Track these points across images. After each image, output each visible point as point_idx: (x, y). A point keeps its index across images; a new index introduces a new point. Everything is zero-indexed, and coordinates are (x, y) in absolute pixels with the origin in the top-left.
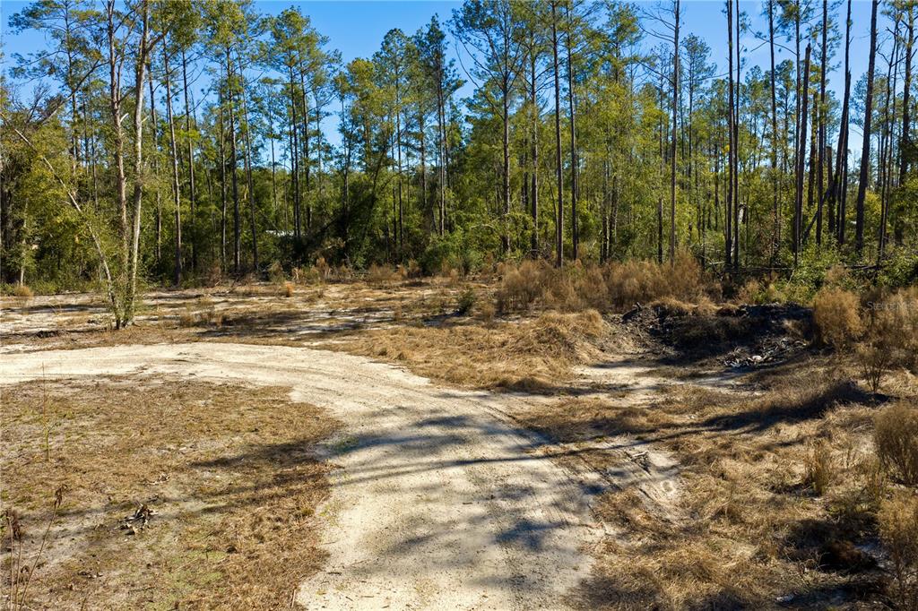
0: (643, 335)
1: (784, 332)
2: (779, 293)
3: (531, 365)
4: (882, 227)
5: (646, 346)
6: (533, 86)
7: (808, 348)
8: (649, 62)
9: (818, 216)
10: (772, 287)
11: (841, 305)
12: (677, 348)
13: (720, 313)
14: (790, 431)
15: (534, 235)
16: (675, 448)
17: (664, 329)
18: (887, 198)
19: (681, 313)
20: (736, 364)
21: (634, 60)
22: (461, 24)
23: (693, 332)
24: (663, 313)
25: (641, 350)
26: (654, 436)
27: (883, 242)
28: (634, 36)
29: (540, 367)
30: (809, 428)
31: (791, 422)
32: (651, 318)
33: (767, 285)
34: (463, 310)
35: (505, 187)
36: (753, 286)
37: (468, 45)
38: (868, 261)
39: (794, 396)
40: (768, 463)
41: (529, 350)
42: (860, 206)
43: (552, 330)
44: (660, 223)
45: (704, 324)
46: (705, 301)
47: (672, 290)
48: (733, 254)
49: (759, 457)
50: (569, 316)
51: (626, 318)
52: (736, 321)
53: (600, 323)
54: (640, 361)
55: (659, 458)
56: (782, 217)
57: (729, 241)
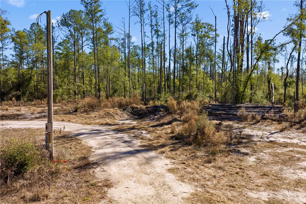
0: (129, 114)
1: (161, 111)
2: (158, 103)
3: (105, 120)
4: (179, 88)
5: (129, 116)
6: (82, 45)
7: (167, 114)
8: (116, 40)
9: (165, 85)
10: (156, 102)
11: (173, 103)
12: (137, 116)
13: (146, 108)
14: (167, 127)
15: (84, 91)
16: (146, 130)
17: (134, 112)
18: (180, 80)
19: (137, 108)
20: (152, 118)
21: (112, 39)
22: (60, 24)
23: (141, 112)
24: (133, 108)
25: (129, 117)
26: (141, 129)
27: (179, 91)
28: (112, 32)
29: (108, 120)
30: (170, 126)
31: (166, 125)
32: (130, 109)
33: (155, 102)
34: (76, 111)
35: (75, 76)
36: (151, 102)
37: (62, 31)
38: (176, 96)
39: (166, 121)
40: (164, 131)
41: (104, 117)
42: (174, 83)
43: (108, 113)
44: (125, 87)
45: (143, 110)
46: (141, 105)
47: (134, 103)
48: (144, 95)
49: (162, 130)
50: (111, 109)
51: (124, 110)
52: (150, 109)
53: (118, 111)
54: (130, 119)
55: (144, 132)
56: (156, 85)
57: (143, 91)
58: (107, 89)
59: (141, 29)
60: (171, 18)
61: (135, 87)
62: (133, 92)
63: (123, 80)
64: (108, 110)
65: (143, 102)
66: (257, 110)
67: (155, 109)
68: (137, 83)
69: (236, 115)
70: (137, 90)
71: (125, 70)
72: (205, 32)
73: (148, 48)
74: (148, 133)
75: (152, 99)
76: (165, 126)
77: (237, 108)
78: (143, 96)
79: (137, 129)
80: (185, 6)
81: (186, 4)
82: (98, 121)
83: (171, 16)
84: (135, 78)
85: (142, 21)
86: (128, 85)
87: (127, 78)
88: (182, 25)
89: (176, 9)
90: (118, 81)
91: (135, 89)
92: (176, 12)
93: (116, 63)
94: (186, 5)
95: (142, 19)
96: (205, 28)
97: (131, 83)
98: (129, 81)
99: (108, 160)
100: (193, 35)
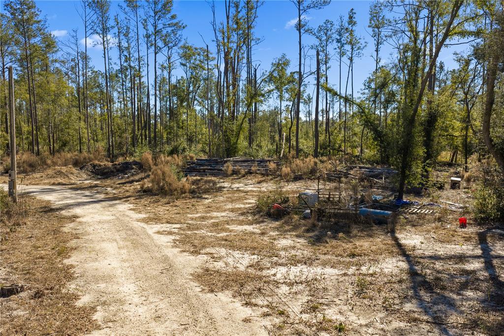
0: (89, 173)
1: (133, 168)
2: (130, 159)
3: (57, 180)
5: (90, 176)
8: (63, 62)
9: (141, 135)
10: (127, 158)
11: (148, 158)
12: (101, 176)
13: (112, 165)
16: (112, 187)
17: (96, 170)
19: (100, 166)
20: (120, 177)
21: (56, 61)
23: (106, 171)
24: (94, 166)
26: (105, 187)
27: (161, 144)
28: (54, 49)
29: (61, 180)
32: (90, 168)
33: (126, 158)
34: (7, 172)
36: (121, 158)
39: (137, 178)
41: (54, 177)
42: (155, 132)
43: (59, 171)
44: (80, 137)
45: (109, 168)
46: (106, 163)
47: (96, 158)
48: (111, 149)
49: (131, 186)
50: (63, 167)
51: (81, 169)
52: (118, 167)
53: (74, 169)
54: (90, 179)
55: (109, 189)
56: (128, 136)
57: (109, 144)
58: (50, 141)
59: (104, 54)
60: (150, 39)
61: (96, 138)
62: (93, 145)
63: (77, 128)
64: (59, 168)
65: (109, 159)
66: (246, 164)
67: (125, 166)
68: (99, 131)
69: (221, 170)
70: (99, 143)
71: (80, 111)
72: (200, 61)
73: (117, 76)
74: (113, 190)
75: (123, 155)
76: (135, 182)
77: (225, 162)
78: (109, 150)
79: (100, 187)
80: (168, 26)
81: (169, 22)
82: (46, 181)
83: (149, 37)
84: (96, 124)
85: (105, 43)
86: (86, 135)
87: (82, 124)
88: (168, 49)
89: (155, 29)
90: (69, 128)
91: (97, 141)
92: (156, 33)
93: (64, 101)
94: (169, 24)
95: (105, 39)
96: (199, 55)
97: (90, 131)
98: (87, 128)
99: (72, 207)
100: (182, 64)
